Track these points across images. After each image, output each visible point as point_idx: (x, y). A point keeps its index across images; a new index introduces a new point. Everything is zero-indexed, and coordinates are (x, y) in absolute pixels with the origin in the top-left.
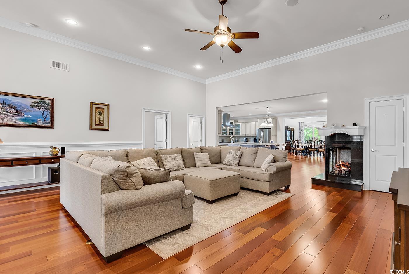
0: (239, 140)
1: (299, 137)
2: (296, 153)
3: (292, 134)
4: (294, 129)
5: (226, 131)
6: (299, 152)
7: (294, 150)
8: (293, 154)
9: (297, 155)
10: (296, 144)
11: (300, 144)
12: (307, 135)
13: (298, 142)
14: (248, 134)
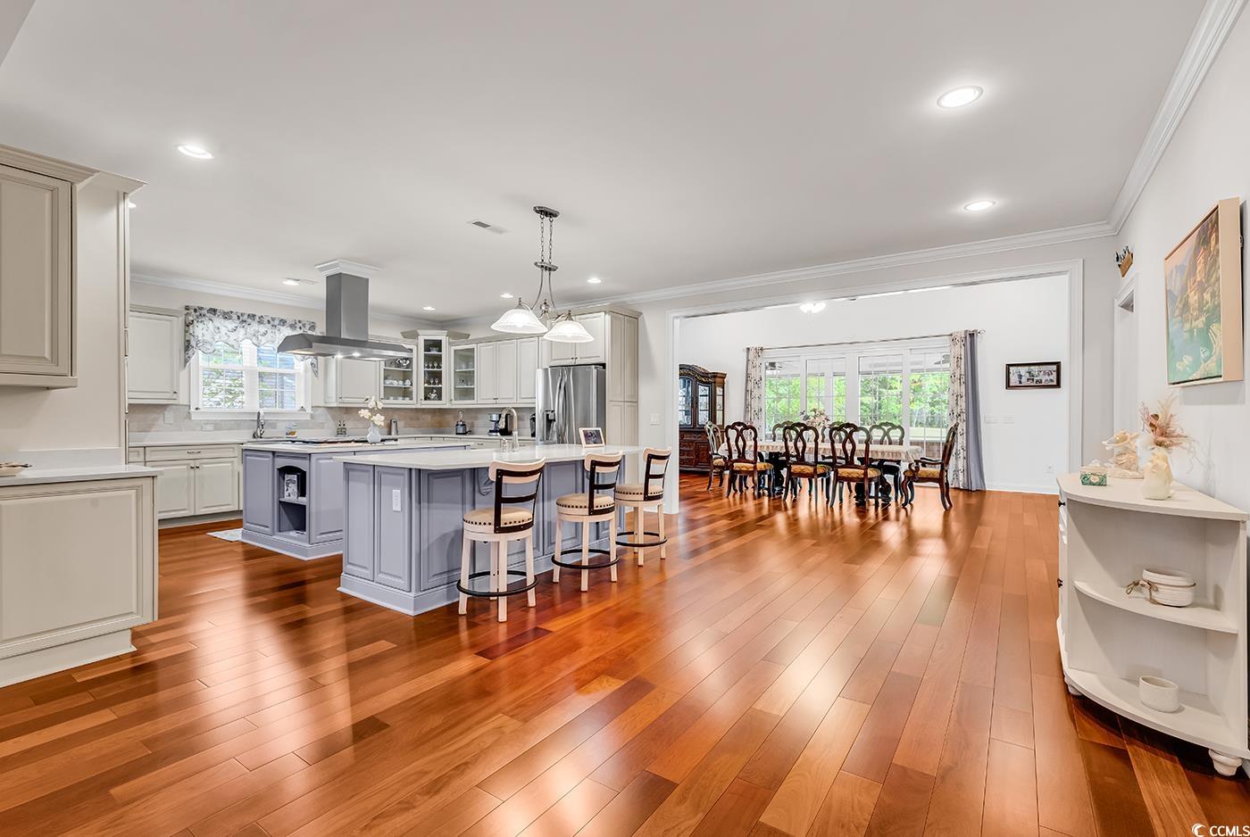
0: (476, 423)
1: (746, 411)
2: (732, 481)
3: (719, 400)
4: (723, 376)
5: (408, 382)
6: (743, 479)
7: (722, 468)
8: (721, 485)
9: (739, 493)
10: (733, 443)
11: (750, 443)
12: (772, 405)
13: (740, 434)
14: (509, 399)
